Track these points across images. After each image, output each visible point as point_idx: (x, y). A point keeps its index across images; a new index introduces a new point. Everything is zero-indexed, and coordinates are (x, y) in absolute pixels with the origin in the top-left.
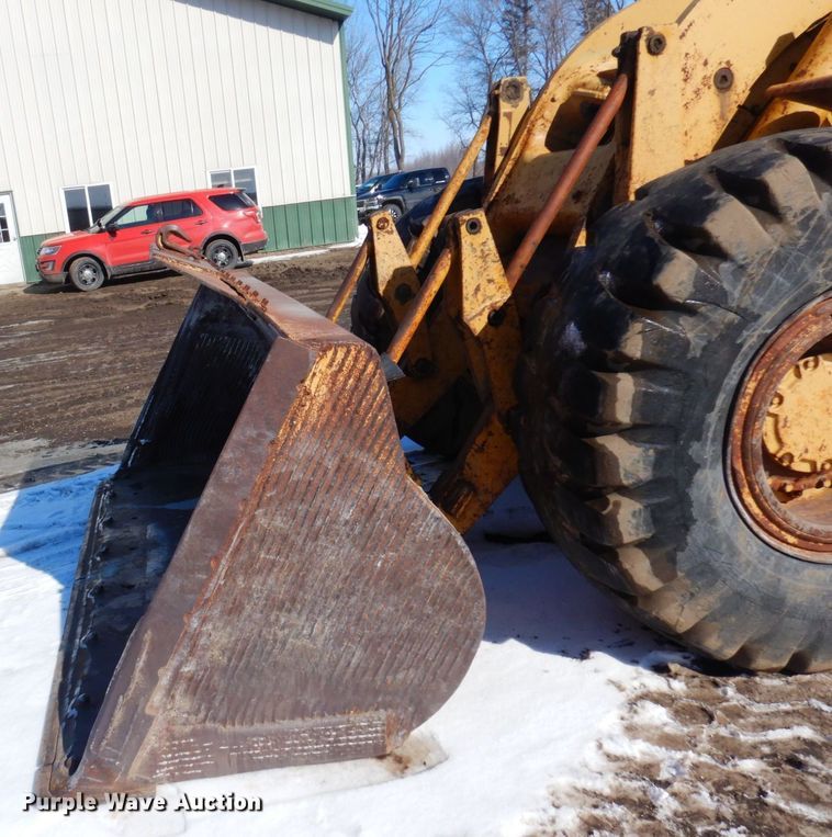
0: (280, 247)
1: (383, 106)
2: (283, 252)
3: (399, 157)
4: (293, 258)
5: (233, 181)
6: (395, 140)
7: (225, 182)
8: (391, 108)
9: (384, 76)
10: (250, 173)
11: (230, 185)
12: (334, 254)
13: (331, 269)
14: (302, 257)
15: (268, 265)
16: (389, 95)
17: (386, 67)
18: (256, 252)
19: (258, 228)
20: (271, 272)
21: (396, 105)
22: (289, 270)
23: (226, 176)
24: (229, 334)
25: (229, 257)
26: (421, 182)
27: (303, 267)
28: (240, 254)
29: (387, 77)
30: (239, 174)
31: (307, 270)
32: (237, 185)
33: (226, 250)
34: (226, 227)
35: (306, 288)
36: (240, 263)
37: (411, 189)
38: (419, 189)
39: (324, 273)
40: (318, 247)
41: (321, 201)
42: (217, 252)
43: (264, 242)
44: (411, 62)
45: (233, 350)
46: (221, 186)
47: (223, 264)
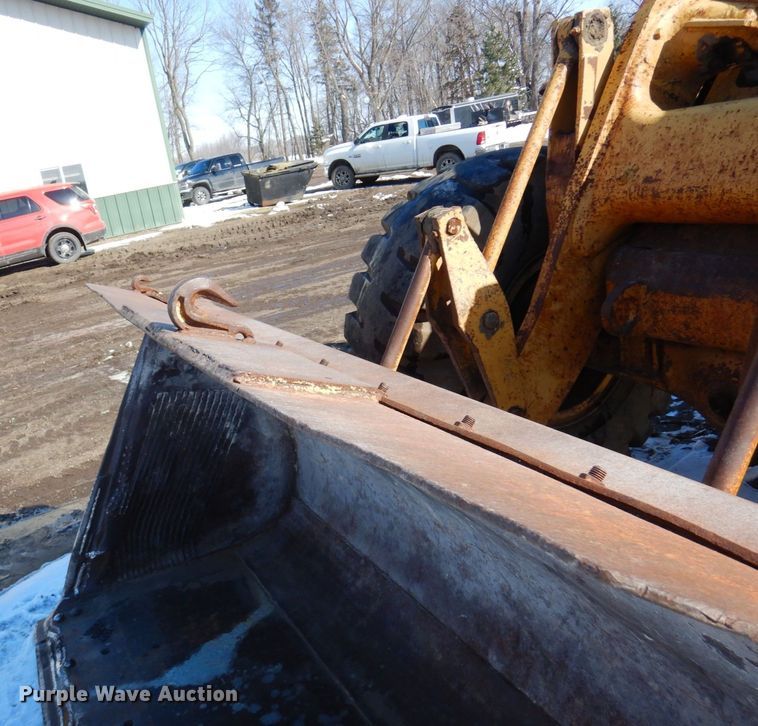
0: (116, 234)
1: (169, 106)
2: (119, 237)
3: (189, 147)
4: (131, 243)
5: (63, 177)
6: (184, 133)
7: (55, 178)
8: (177, 108)
9: (166, 80)
10: (78, 168)
11: (60, 180)
12: (168, 236)
13: (171, 250)
14: (139, 241)
15: (111, 252)
16: (174, 97)
17: (167, 73)
18: (97, 240)
19: (97, 219)
20: (116, 258)
21: (180, 104)
22: (133, 256)
23: (56, 172)
24: (195, 388)
25: (72, 248)
26: (223, 166)
27: (146, 251)
28: (82, 244)
29: (170, 82)
30: (67, 169)
31: (150, 253)
32: (67, 180)
33: (68, 241)
34: (64, 220)
35: (157, 272)
36: (83, 251)
37: (214, 173)
38: (222, 173)
39: (168, 256)
40: (150, 230)
41: (147, 189)
42: (60, 244)
43: (103, 232)
44: (187, 69)
45: (203, 407)
46: (54, 182)
47: (68, 255)
